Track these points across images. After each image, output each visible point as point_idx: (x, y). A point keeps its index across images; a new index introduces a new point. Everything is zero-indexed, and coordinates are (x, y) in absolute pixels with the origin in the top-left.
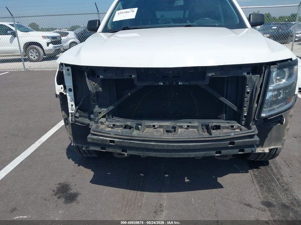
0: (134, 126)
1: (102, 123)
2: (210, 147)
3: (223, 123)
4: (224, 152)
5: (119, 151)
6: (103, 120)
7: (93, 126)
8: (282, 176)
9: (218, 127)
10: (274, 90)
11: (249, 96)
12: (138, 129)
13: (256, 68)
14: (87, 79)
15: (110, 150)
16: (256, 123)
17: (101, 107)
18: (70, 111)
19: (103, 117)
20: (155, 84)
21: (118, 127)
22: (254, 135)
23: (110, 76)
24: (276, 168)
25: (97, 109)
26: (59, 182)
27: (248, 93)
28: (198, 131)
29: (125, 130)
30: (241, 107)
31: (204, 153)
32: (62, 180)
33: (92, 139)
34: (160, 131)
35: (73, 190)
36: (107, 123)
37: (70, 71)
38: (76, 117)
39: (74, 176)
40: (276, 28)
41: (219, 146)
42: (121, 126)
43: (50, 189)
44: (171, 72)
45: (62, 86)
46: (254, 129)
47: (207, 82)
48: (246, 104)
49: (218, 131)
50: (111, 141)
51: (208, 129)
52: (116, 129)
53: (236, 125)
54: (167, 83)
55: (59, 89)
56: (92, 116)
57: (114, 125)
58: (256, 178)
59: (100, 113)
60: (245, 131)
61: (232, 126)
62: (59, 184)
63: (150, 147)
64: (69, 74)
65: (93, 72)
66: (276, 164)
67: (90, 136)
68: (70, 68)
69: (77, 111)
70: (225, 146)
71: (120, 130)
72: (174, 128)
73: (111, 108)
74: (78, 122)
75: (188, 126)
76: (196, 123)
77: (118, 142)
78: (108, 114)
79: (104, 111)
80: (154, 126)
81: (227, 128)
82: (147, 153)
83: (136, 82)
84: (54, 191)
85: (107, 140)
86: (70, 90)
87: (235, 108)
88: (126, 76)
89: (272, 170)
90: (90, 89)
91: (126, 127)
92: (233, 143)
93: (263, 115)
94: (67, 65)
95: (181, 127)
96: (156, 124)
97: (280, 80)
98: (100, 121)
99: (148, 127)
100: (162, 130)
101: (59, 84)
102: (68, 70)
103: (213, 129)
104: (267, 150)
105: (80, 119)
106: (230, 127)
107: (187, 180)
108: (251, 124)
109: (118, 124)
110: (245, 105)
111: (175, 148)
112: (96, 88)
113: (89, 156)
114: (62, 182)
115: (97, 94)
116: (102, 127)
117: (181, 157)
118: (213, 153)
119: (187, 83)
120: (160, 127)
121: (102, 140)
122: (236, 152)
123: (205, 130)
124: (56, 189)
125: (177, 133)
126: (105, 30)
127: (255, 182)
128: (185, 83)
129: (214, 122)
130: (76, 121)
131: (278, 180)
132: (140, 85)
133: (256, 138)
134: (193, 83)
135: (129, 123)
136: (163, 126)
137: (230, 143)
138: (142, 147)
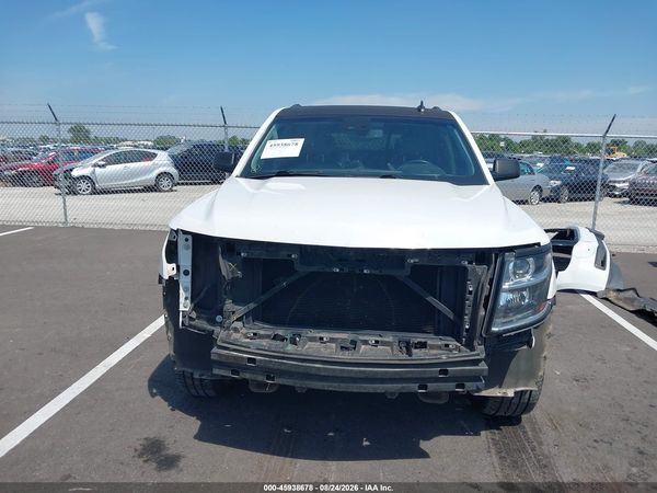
0: (288, 337)
1: (236, 330)
2: (410, 376)
3: (432, 340)
4: (432, 386)
5: (261, 378)
6: (238, 325)
7: (220, 333)
8: (540, 443)
9: (423, 345)
10: (511, 291)
11: (471, 297)
12: (294, 342)
13: (482, 256)
14: (220, 257)
15: (247, 376)
16: (484, 341)
17: (235, 302)
18: (182, 308)
19: (237, 320)
20: (328, 270)
21: (262, 337)
22: (480, 361)
23: (256, 254)
24: (534, 430)
25: (229, 305)
26: (146, 436)
27: (470, 293)
28: (392, 349)
29: (274, 342)
30: (460, 314)
31: (400, 385)
32: (151, 433)
33: (220, 355)
34: (330, 347)
35: (172, 451)
36: (244, 331)
37: (190, 242)
38: (191, 318)
39: (172, 427)
40: (573, 168)
41: (423, 376)
42: (268, 337)
43: (130, 447)
44: (351, 254)
45: (174, 265)
46: (480, 351)
47: (407, 271)
48: (468, 310)
49: (423, 350)
50: (250, 360)
51: (408, 347)
52: (258, 341)
53: (453, 343)
54: (346, 270)
55: (168, 270)
56: (219, 318)
57: (255, 334)
58: (495, 444)
59: (233, 312)
60: (466, 354)
61: (447, 346)
62: (146, 439)
63: (313, 372)
64: (187, 248)
65: (231, 246)
66: (533, 423)
67: (215, 350)
68: (190, 237)
69: (193, 309)
70: (434, 375)
71: (265, 342)
72: (354, 343)
73: (252, 306)
74: (195, 327)
75: (377, 342)
76: (389, 337)
77: (261, 360)
78: (247, 315)
79: (241, 310)
80: (321, 339)
81: (439, 347)
82: (307, 382)
83: (297, 266)
84: (136, 450)
85: (242, 358)
86: (186, 273)
87: (451, 316)
88: (283, 255)
89: (525, 432)
90: (224, 273)
91: (276, 337)
92: (445, 372)
93: (495, 329)
94: (185, 232)
95: (366, 342)
96: (326, 335)
97: (523, 275)
98: (233, 325)
99: (312, 339)
100: (334, 345)
101: (169, 262)
102: (187, 240)
103: (416, 348)
104: (511, 393)
105: (197, 323)
106: (443, 347)
107: (366, 443)
108: (475, 343)
109: (262, 332)
110: (467, 312)
111: (353, 375)
112: (233, 272)
113: (201, 393)
114: (152, 436)
115: (234, 281)
116: (235, 336)
117: (363, 391)
118: (414, 387)
119: (377, 272)
120: (332, 340)
121: (235, 357)
122: (451, 386)
123: (404, 349)
124: (139, 448)
125: (358, 351)
126: (247, 174)
127: (493, 451)
128: (373, 272)
129: (417, 338)
130: (190, 326)
131: (533, 449)
132: (302, 269)
133: (483, 366)
134: (385, 272)
135: (280, 332)
136: (337, 339)
137: (441, 372)
138: (301, 370)
